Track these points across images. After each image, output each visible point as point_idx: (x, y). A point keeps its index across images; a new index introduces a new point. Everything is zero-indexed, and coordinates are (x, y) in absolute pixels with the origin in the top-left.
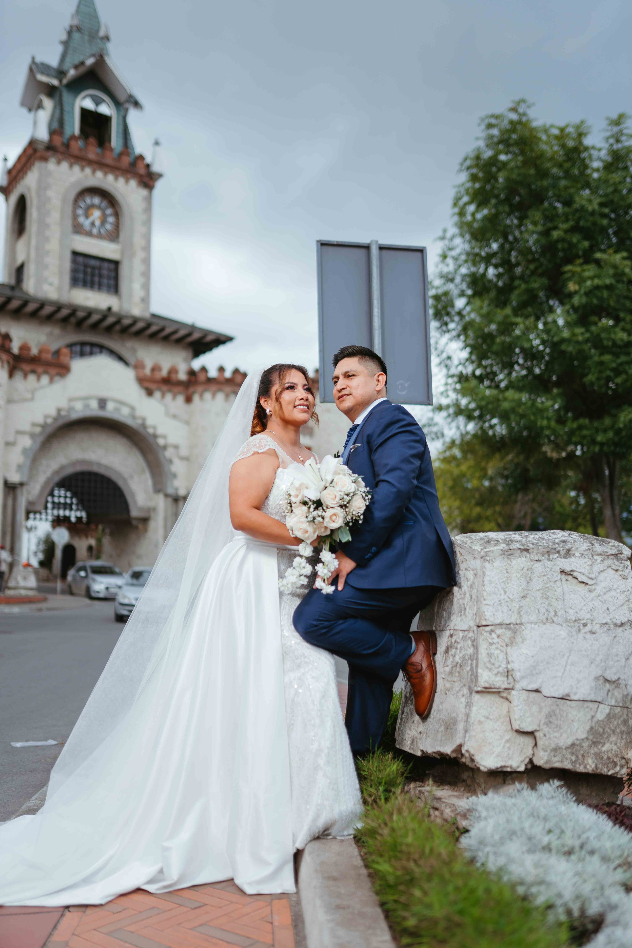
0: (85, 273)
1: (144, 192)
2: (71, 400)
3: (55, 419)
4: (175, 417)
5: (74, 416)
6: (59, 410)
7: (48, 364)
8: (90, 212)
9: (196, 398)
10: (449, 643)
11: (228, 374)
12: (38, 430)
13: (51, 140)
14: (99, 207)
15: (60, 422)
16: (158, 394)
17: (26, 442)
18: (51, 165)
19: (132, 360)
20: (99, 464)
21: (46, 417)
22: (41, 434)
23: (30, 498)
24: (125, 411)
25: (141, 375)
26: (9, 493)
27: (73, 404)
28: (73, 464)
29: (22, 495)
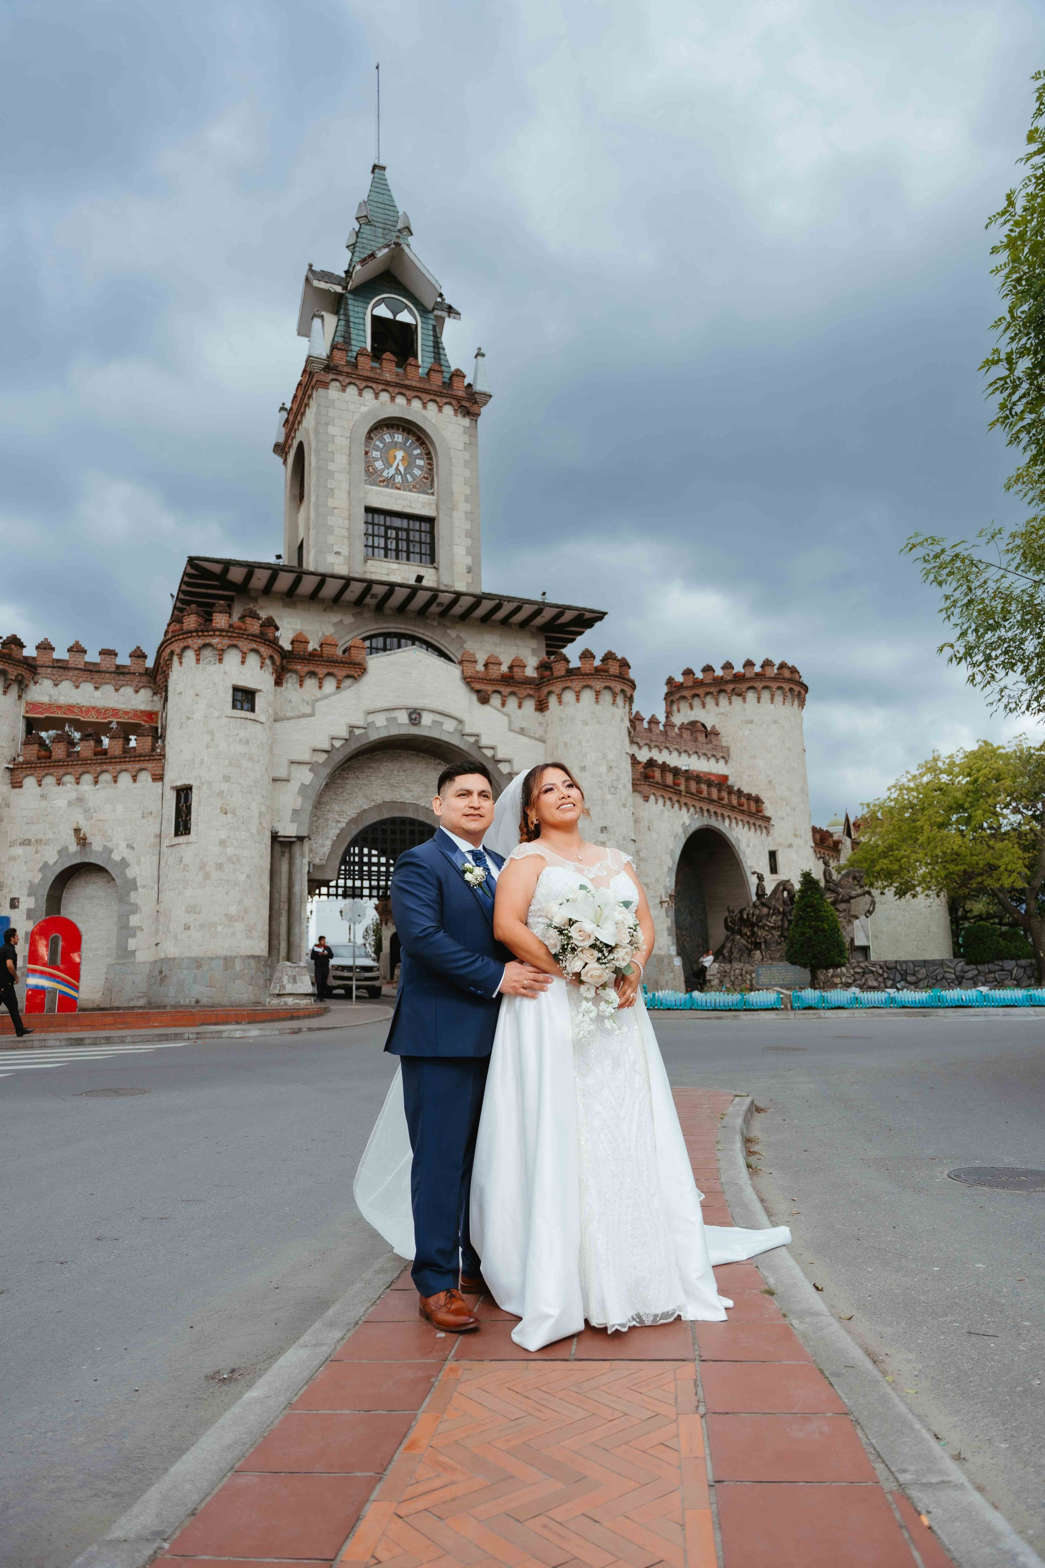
0: (386, 538)
1: (466, 421)
2: (370, 713)
3: (347, 741)
4: (522, 731)
5: (374, 736)
6: (352, 728)
7: (334, 662)
8: (391, 453)
9: (553, 701)
11: (597, 663)
12: (322, 758)
13: (330, 357)
14: (403, 446)
15: (354, 746)
16: (496, 700)
17: (305, 776)
18: (333, 392)
19: (457, 655)
21: (334, 738)
22: (324, 764)
23: (317, 861)
24: (449, 725)
25: (469, 673)
26: (283, 853)
27: (371, 718)
28: (379, 807)
29: (303, 856)
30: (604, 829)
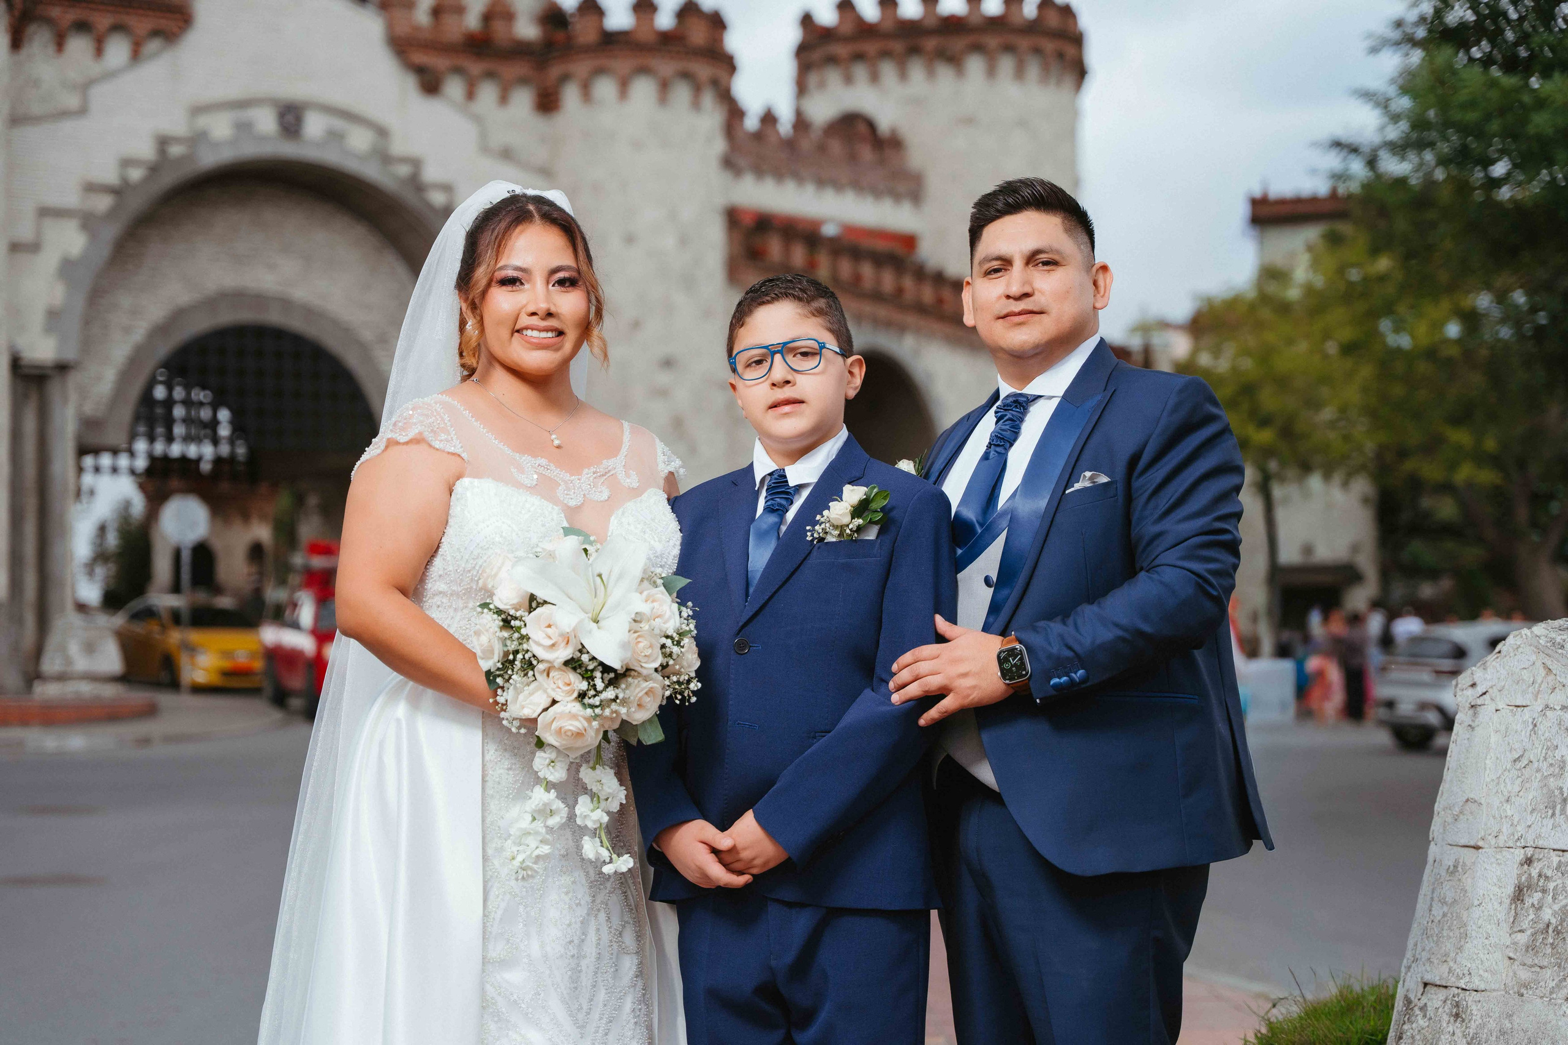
2: (198, 110)
3: (154, 169)
5: (209, 159)
6: (163, 142)
9: (571, 95)
10: (1523, 878)
12: (103, 203)
15: (168, 180)
16: (454, 88)
17: (71, 241)
20: (286, 304)
21: (126, 163)
22: (112, 214)
23: (89, 409)
24: (360, 140)
25: (402, 29)
26: (26, 396)
27: (203, 121)
28: (212, 303)
29: (65, 400)
30: (668, 363)
